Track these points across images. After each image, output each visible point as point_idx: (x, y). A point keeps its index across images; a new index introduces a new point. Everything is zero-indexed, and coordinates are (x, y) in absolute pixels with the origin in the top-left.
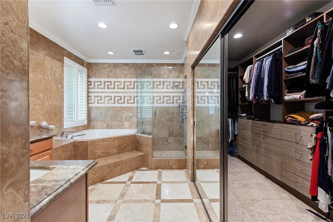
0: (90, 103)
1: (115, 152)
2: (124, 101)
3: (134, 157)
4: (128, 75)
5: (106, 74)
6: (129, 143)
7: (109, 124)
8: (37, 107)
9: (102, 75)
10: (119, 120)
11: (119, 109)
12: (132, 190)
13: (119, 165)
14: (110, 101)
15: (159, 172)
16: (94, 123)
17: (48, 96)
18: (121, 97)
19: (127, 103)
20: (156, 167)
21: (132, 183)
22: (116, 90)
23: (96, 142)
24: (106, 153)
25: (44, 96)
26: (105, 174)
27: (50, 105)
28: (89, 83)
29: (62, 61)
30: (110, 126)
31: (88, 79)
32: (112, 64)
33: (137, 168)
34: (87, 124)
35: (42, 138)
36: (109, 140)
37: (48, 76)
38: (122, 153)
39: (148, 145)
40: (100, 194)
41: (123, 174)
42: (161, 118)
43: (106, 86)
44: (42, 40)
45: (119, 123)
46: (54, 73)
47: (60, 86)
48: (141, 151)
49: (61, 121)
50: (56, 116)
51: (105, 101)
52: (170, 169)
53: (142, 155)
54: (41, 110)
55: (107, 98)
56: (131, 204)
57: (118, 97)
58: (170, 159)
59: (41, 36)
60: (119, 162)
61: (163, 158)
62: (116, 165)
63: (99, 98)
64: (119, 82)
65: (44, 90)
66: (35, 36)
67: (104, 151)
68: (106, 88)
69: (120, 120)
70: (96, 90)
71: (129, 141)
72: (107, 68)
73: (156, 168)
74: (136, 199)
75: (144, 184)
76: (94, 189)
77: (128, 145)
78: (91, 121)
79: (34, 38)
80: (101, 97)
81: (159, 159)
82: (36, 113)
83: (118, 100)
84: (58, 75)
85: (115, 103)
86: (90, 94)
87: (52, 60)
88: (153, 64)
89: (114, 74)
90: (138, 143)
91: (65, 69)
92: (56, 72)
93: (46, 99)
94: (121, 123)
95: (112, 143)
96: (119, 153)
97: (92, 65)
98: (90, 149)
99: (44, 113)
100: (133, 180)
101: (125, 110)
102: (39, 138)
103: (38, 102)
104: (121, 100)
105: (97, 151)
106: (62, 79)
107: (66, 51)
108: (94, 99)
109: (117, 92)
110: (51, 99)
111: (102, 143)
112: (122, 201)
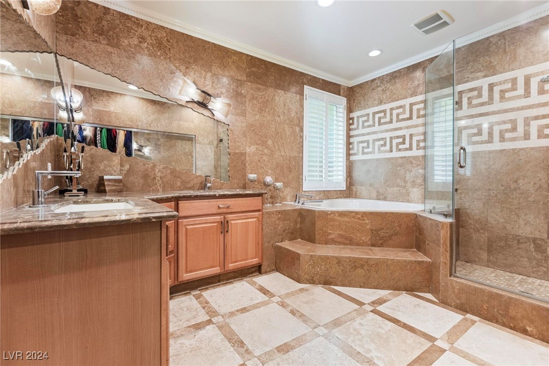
0: (352, 154)
1: (366, 240)
2: (411, 144)
3: (399, 261)
4: (418, 88)
5: (376, 98)
6: (398, 229)
7: (381, 191)
8: (264, 158)
9: (369, 103)
10: (400, 184)
11: (400, 161)
12: (361, 324)
13: (362, 266)
14: (382, 149)
15: (466, 319)
16: (357, 188)
17: (279, 143)
18: (404, 137)
19: (417, 149)
20: (462, 304)
21: (374, 312)
22: (395, 125)
23: (329, 214)
24: (346, 238)
25: (273, 144)
26: (332, 272)
27: (282, 156)
28: (350, 121)
29: (301, 93)
30: (383, 195)
31: (348, 115)
32: (387, 75)
33: (411, 290)
34: (345, 189)
35: (244, 193)
36: (354, 214)
37: (279, 116)
38: (381, 245)
39: (439, 240)
40: (307, 303)
41: (370, 288)
42: (516, 182)
43: (377, 120)
44: (271, 69)
45: (399, 190)
46: (289, 111)
47: (297, 129)
48: (425, 254)
49: (299, 179)
50: (290, 171)
51: (374, 148)
52: (511, 328)
53: (423, 261)
54: (269, 161)
55: (377, 143)
56: (336, 348)
57: (398, 137)
58: (511, 298)
59: (270, 65)
60: (361, 259)
61: (487, 288)
62: (356, 264)
63: (365, 145)
64: (400, 107)
65: (274, 135)
66: (263, 66)
67: (342, 233)
68: (377, 124)
69: (402, 183)
70: (361, 131)
71: (400, 226)
72: (378, 87)
73: (462, 308)
74: (353, 345)
75: (397, 327)
76: (307, 290)
77: (396, 234)
78: (353, 185)
79: (261, 70)
80: (368, 142)
81: (470, 286)
82: (262, 166)
83: (398, 144)
84: (295, 113)
85: (391, 151)
86: (352, 140)
87: (286, 94)
88: (488, 38)
89: (390, 95)
90: (420, 234)
91: (307, 103)
92: (292, 110)
93: (277, 147)
94: (404, 191)
95: (358, 221)
96: (373, 245)
97: (355, 89)
98: (319, 224)
99: (274, 166)
100: (381, 308)
101: (412, 163)
102: (241, 193)
103: (266, 151)
104: (404, 143)
105: (331, 230)
106: (300, 119)
107: (307, 76)
108: (358, 147)
109: (396, 129)
110: (284, 147)
111: (339, 218)
112: (326, 331)
